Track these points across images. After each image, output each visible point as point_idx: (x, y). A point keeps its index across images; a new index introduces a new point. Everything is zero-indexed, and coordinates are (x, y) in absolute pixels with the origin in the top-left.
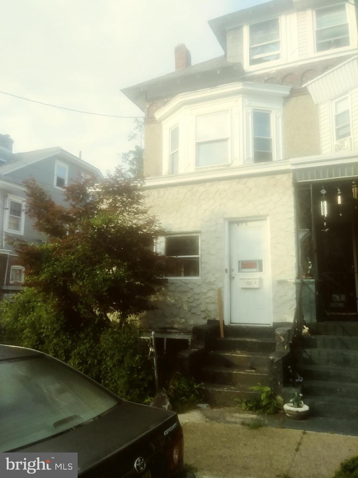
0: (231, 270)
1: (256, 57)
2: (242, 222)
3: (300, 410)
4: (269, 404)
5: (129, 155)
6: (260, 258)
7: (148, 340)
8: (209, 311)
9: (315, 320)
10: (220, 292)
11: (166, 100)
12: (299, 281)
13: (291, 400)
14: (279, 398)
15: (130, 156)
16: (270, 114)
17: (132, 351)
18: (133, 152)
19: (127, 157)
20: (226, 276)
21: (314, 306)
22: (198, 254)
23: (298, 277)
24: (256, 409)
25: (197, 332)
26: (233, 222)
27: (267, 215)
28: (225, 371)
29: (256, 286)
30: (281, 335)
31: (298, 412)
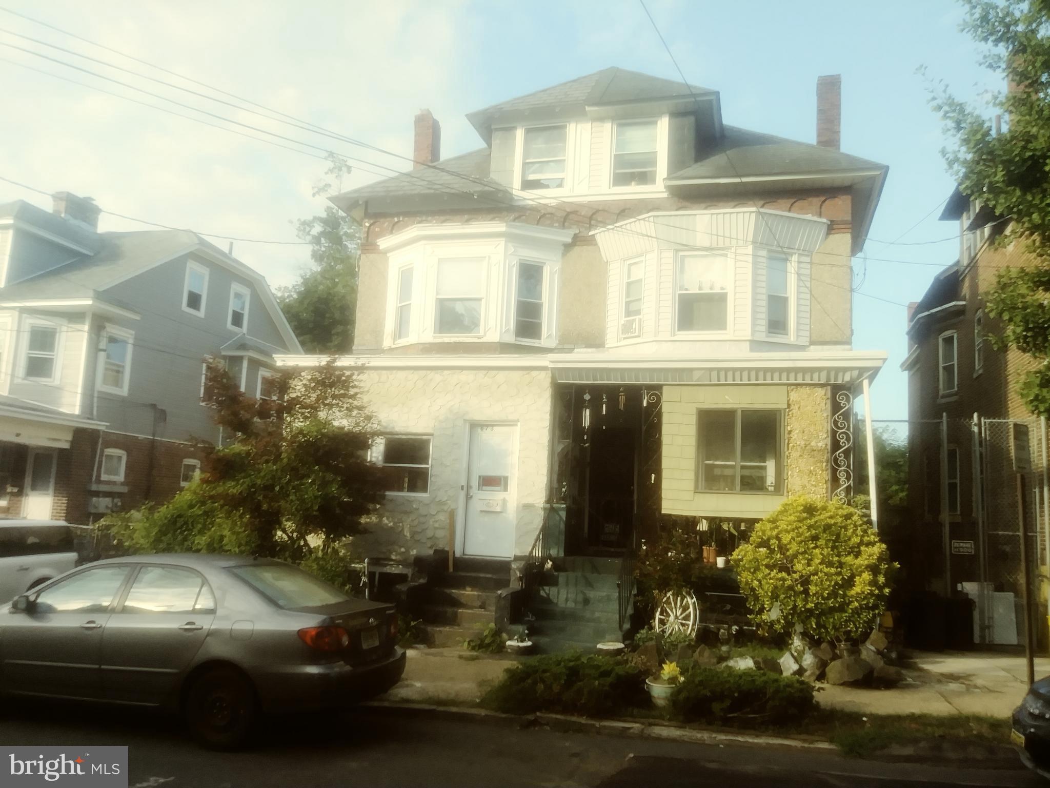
0: (469, 487)
1: (532, 177)
2: (487, 426)
3: (521, 644)
4: (493, 642)
5: (312, 225)
6: (506, 475)
7: (361, 568)
8: (437, 538)
9: (562, 554)
10: (452, 515)
11: (396, 219)
12: (548, 506)
13: (516, 637)
14: (504, 636)
15: (314, 227)
16: (543, 267)
17: (341, 580)
18: (322, 220)
19: (308, 229)
20: (462, 494)
21: (563, 538)
22: (428, 464)
23: (549, 501)
24: (479, 649)
25: (419, 563)
26: (475, 426)
27: (518, 421)
28: (450, 610)
29: (498, 509)
30: (518, 568)
31: (519, 646)
